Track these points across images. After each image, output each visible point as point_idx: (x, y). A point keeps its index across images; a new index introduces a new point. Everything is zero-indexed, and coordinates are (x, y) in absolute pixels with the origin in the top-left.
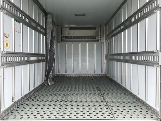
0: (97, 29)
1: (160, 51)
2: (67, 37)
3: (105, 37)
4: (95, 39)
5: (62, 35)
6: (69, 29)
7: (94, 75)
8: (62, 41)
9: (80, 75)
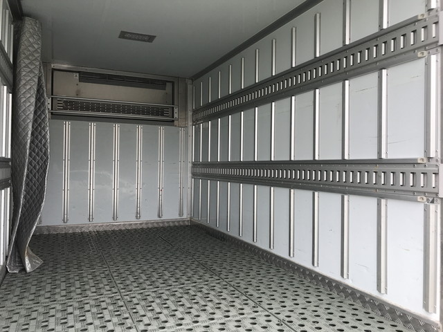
0: (169, 86)
1: (439, 160)
2: (70, 104)
3: (190, 114)
4: (162, 115)
5: (52, 95)
6: (78, 78)
7: (157, 223)
8: (52, 113)
9: (113, 225)
